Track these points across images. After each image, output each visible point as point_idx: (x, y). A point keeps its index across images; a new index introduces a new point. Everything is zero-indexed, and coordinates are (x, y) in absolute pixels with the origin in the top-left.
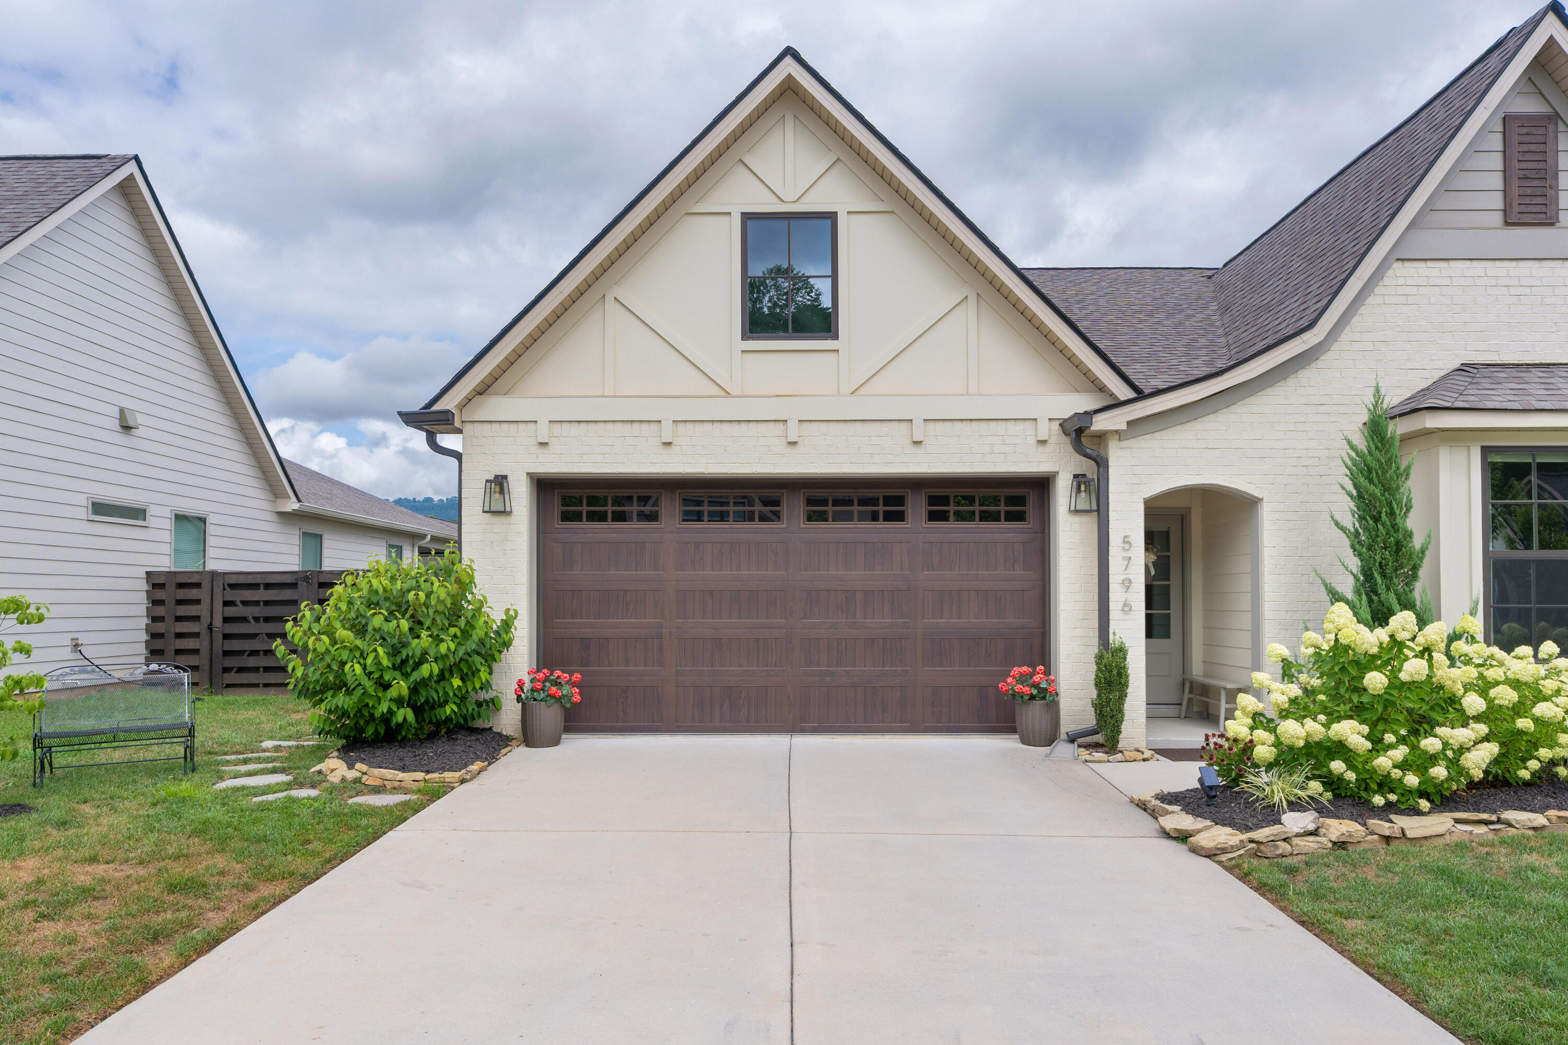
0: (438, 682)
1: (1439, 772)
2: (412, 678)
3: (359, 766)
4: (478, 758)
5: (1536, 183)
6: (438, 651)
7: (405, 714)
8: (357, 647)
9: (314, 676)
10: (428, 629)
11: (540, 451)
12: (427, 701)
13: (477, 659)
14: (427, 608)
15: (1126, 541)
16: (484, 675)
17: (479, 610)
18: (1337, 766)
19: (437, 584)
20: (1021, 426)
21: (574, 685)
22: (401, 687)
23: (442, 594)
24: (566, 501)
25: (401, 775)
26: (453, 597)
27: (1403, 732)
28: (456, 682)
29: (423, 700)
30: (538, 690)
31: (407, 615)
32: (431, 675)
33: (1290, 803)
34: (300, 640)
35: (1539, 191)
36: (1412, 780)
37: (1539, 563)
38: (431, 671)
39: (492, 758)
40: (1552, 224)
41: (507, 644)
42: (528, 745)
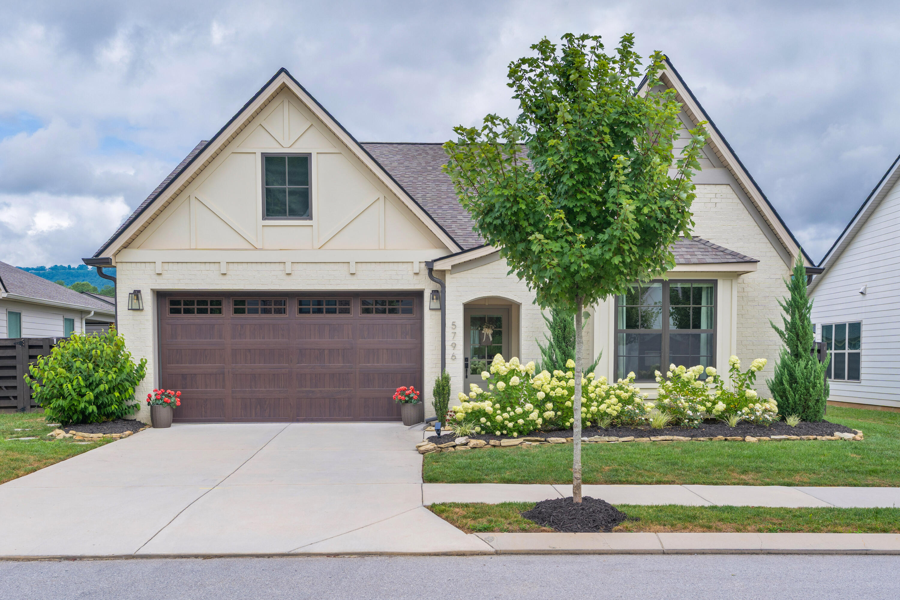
0: (107, 394)
1: (521, 421)
2: (95, 392)
3: (71, 432)
4: (128, 430)
6: (107, 379)
7: (92, 408)
8: (68, 377)
9: (46, 390)
10: (102, 368)
11: (157, 277)
12: (102, 403)
13: (127, 384)
14: (102, 358)
15: (453, 324)
16: (130, 391)
17: (127, 359)
18: (483, 420)
19: (106, 346)
20: (405, 265)
21: (178, 397)
22: (90, 396)
23: (109, 351)
24: (173, 303)
25: (92, 435)
26: (114, 352)
28: (117, 394)
29: (101, 402)
30: (158, 399)
31: (92, 361)
32: (105, 391)
33: (461, 435)
34: (38, 374)
36: (511, 425)
37: (641, 335)
38: (105, 388)
39: (135, 431)
41: (142, 377)
42: (154, 427)
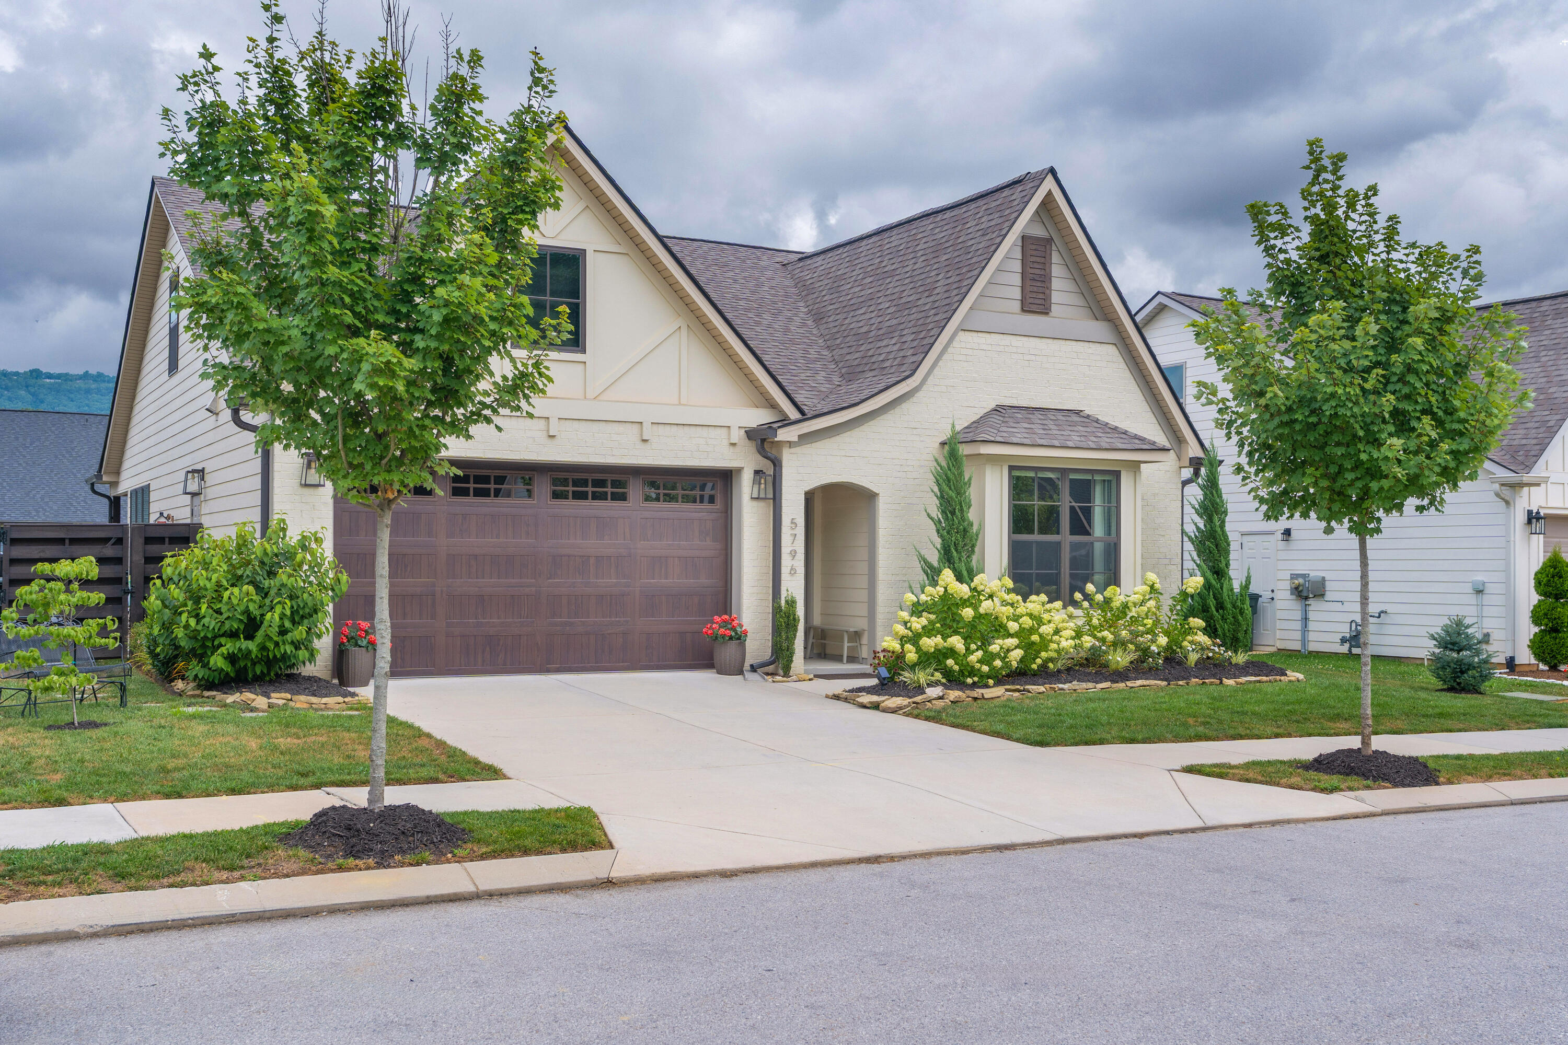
1: (998, 663)
3: (276, 695)
5: (1039, 284)
15: (792, 522)
18: (950, 662)
20: (719, 431)
22: (302, 632)
27: (979, 644)
33: (928, 684)
35: (1041, 290)
36: (985, 668)
37: (1037, 543)
40: (1047, 314)
